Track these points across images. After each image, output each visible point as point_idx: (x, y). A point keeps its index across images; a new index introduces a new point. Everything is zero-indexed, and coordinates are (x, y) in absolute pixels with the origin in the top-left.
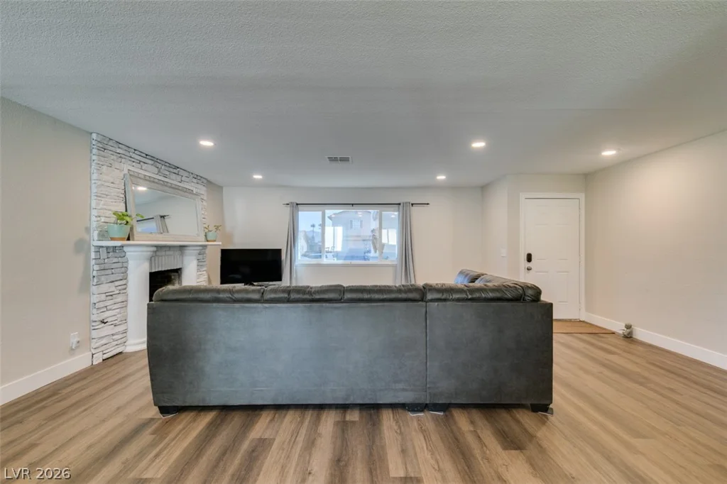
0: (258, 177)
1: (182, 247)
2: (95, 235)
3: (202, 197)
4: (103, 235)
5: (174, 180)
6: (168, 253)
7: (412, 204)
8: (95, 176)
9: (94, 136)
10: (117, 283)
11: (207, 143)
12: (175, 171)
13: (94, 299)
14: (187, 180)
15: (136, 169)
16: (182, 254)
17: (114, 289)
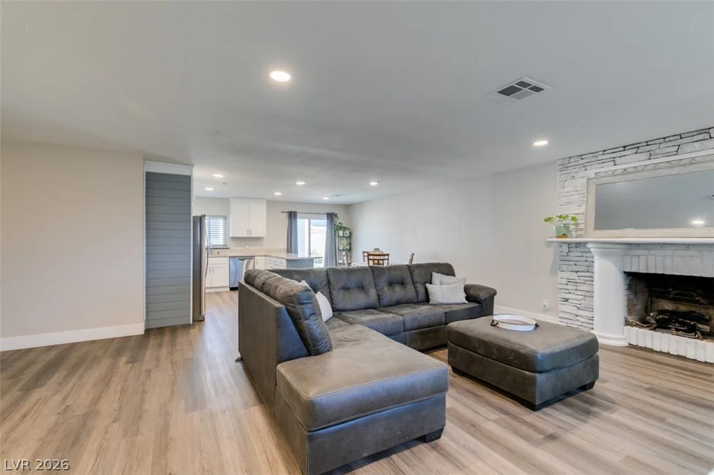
5: (699, 150)
10: (579, 274)
12: (703, 137)
15: (609, 168)
17: (576, 278)
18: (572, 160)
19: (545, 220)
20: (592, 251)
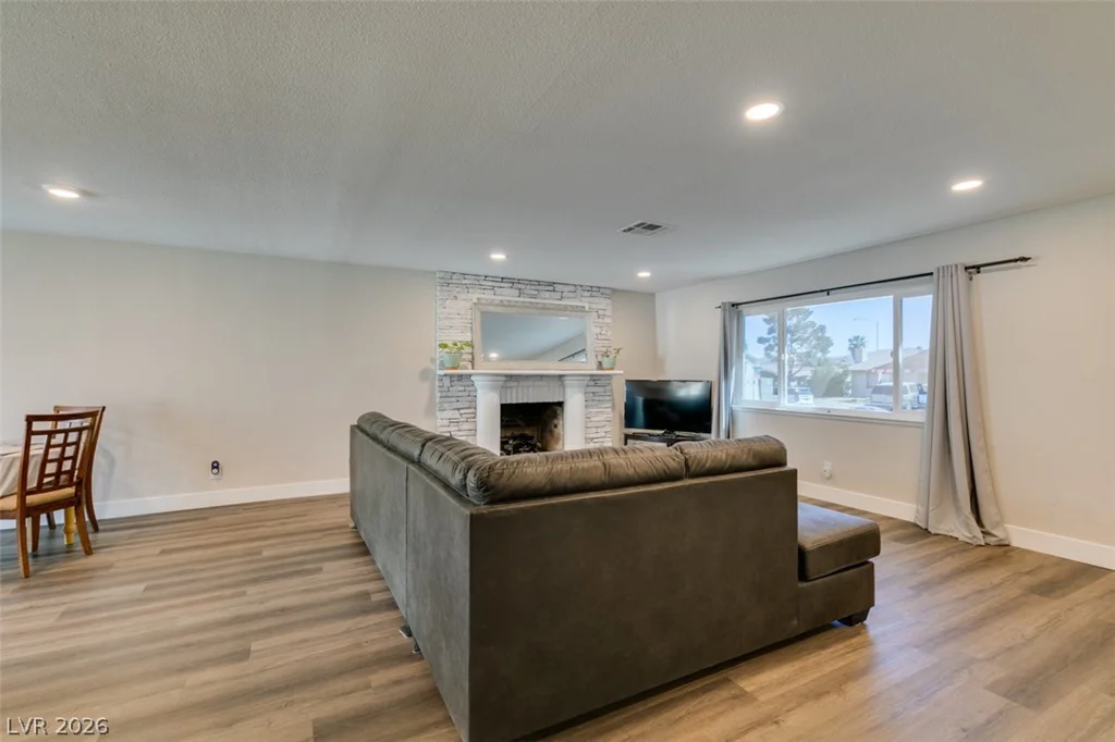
1: (561, 376)
3: (601, 312)
5: (548, 298)
6: (536, 383)
7: (976, 268)
8: (438, 311)
9: (437, 274)
10: (462, 411)
12: (551, 288)
14: (571, 295)
15: (488, 296)
16: (563, 386)
17: (458, 416)
18: (455, 276)
19: (440, 346)
20: (476, 384)
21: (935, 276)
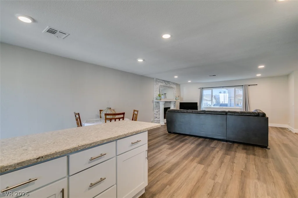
0: (189, 81)
1: (170, 102)
2: (155, 99)
3: (175, 88)
4: (156, 99)
5: (168, 85)
6: (167, 103)
7: (249, 85)
8: (155, 87)
9: (155, 79)
10: (158, 110)
11: (176, 77)
12: (169, 83)
13: (155, 112)
14: (171, 84)
15: (161, 84)
16: (170, 104)
18: (157, 80)
20: (160, 103)
21: (244, 86)
